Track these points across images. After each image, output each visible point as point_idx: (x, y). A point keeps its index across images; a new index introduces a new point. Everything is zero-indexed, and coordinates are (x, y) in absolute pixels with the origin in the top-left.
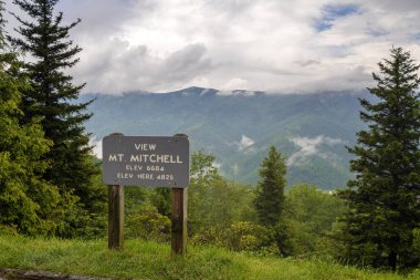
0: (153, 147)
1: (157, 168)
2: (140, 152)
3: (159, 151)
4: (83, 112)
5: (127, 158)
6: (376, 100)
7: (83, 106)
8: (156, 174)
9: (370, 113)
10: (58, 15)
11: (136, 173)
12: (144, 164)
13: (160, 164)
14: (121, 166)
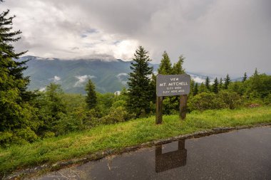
0: (177, 79)
1: (179, 88)
2: (173, 82)
3: (180, 81)
4: (23, 66)
5: (167, 84)
6: (135, 63)
7: (23, 63)
8: (178, 90)
9: (134, 67)
10: (6, 11)
11: (170, 90)
12: (174, 87)
13: (180, 86)
14: (164, 88)
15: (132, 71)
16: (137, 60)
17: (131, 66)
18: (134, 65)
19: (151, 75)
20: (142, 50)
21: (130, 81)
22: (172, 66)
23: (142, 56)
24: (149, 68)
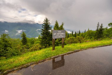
0: (61, 32)
2: (59, 33)
6: (44, 25)
8: (61, 36)
12: (59, 35)
13: (62, 34)
14: (56, 35)
15: (43, 28)
16: (45, 24)
17: (43, 26)
18: (44, 26)
19: (51, 30)
20: (47, 20)
21: (42, 33)
22: (59, 26)
23: (47, 22)
24: (50, 27)
